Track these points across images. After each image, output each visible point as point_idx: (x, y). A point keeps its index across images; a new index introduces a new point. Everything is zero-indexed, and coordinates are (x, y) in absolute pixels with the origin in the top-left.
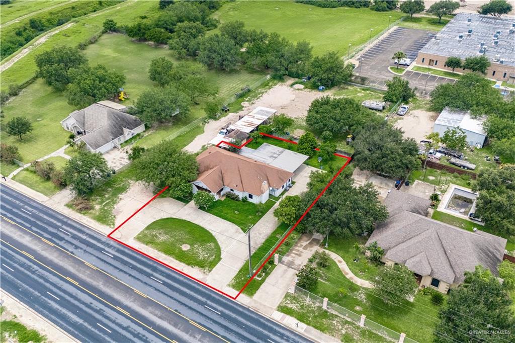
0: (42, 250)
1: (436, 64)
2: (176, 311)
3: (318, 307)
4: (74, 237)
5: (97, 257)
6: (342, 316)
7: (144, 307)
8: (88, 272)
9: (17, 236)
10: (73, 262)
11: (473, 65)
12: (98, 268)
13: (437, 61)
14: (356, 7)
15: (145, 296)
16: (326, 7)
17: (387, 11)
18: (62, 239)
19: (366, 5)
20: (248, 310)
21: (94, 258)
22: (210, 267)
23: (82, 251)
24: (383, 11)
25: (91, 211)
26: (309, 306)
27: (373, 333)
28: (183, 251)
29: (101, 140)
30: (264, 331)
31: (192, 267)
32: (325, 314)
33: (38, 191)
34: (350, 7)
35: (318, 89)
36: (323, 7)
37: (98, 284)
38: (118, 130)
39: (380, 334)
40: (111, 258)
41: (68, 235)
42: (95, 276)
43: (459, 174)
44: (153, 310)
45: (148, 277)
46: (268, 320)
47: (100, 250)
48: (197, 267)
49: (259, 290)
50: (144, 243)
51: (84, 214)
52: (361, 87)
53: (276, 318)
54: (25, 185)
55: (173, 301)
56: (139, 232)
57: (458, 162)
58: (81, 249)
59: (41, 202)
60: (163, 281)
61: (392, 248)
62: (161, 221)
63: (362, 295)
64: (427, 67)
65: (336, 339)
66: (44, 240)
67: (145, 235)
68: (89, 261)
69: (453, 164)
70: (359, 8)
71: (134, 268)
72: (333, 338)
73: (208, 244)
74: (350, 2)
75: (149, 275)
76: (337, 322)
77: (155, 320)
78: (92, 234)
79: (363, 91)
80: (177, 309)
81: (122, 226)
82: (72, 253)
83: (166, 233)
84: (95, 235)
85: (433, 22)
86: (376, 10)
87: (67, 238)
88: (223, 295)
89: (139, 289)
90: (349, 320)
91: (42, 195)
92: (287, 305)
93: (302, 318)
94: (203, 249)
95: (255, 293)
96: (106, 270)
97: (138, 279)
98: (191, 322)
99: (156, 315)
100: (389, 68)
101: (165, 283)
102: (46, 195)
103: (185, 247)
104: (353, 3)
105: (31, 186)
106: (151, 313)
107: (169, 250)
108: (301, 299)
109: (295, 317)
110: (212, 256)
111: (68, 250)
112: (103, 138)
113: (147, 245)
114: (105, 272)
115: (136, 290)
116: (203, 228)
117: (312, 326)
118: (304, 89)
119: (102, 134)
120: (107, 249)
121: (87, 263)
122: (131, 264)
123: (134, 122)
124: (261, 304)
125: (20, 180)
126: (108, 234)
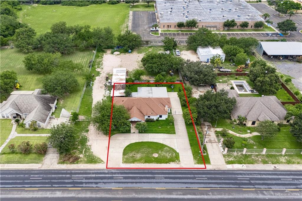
0: (77, 195)
1: (170, 27)
2: (186, 187)
3: (241, 154)
4: (86, 178)
5: (115, 182)
6: (253, 153)
7: (171, 194)
8: (120, 192)
9: (49, 194)
10: (105, 192)
11: (190, 24)
12: (122, 187)
13: (171, 26)
14: (100, 4)
15: (165, 189)
16: (83, 6)
17: (117, 4)
18: (82, 183)
19: (104, 2)
20: (215, 170)
21: (114, 184)
22: (177, 159)
23: (102, 183)
24: (116, 4)
25: (80, 160)
26: (237, 156)
27: (270, 155)
28: (156, 158)
29: (44, 116)
30: (232, 176)
31: (169, 163)
32: (246, 156)
33: (28, 163)
34: (96, 4)
35: (128, 52)
36: (81, 6)
37: (133, 196)
38: (47, 107)
39: (273, 154)
40: (123, 179)
41: (83, 179)
42: (127, 192)
43: (229, 75)
44: (176, 193)
45: (154, 179)
46: (228, 170)
47: (111, 178)
48: (172, 162)
49: (210, 159)
50: (131, 163)
51: (77, 163)
52: (147, 46)
53: (230, 168)
54: (14, 163)
55: (180, 184)
56: (122, 159)
57: (224, 70)
58: (100, 182)
59: (39, 168)
60: (163, 177)
61: (247, 115)
62: (127, 148)
63: (251, 141)
64: (167, 29)
65: (261, 164)
66: (70, 189)
67: (127, 159)
68: (113, 186)
69: (222, 71)
70: (101, 4)
71: (141, 178)
72: (259, 164)
73: (165, 149)
74: (95, 1)
75: (154, 178)
76: (254, 157)
77: (183, 197)
78: (96, 171)
79: (150, 48)
80: (186, 186)
81: (108, 160)
82: (97, 187)
83: (138, 153)
84: (99, 172)
85: (146, 6)
86: (112, 4)
87: (84, 181)
88: (198, 169)
89: (157, 187)
90: (257, 154)
91: (34, 164)
92: (229, 160)
93: (240, 163)
94: (165, 152)
95: (210, 161)
96: (128, 187)
97: (151, 182)
98: (199, 189)
99: (180, 195)
100: (150, 33)
101: (166, 178)
102: (37, 163)
103: (156, 155)
104: (97, 2)
105: (19, 162)
106: (177, 195)
107: (148, 160)
108: (231, 155)
109: (237, 163)
110: (173, 154)
111: (94, 187)
112: (44, 114)
113: (134, 163)
114: (129, 187)
115: (157, 188)
116: (153, 142)
117: (247, 164)
118: (120, 53)
119: (42, 112)
120: (114, 175)
121: (113, 188)
122: (138, 177)
123: (51, 98)
124: (217, 165)
125: (5, 162)
126: (106, 167)
